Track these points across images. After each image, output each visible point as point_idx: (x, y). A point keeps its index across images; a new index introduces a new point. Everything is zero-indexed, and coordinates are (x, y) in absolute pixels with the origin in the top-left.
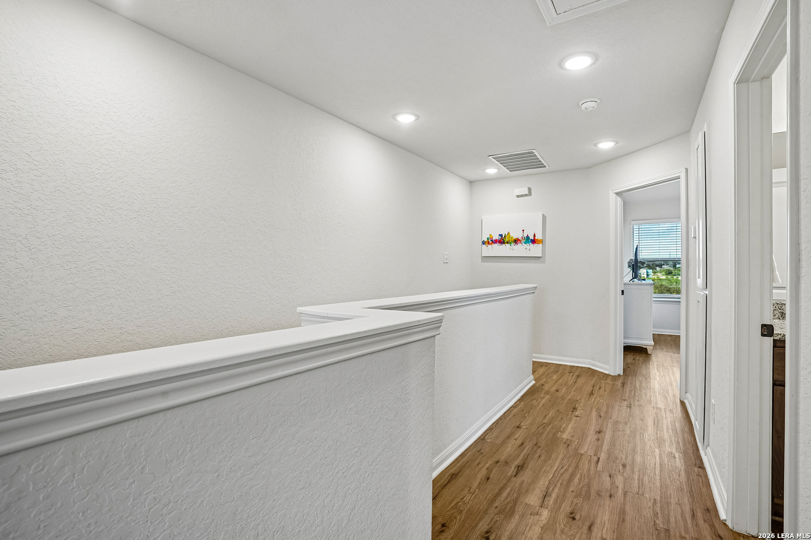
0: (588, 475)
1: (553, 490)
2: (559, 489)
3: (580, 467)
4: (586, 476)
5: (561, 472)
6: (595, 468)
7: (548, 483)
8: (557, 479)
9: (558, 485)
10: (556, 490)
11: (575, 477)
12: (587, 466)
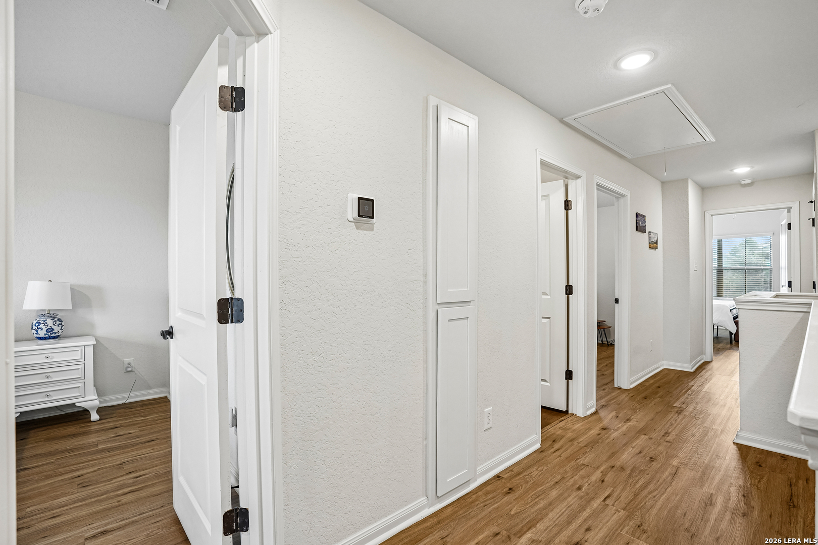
0: (626, 485)
1: (667, 478)
2: (660, 477)
3: (633, 494)
4: (629, 485)
5: (657, 492)
6: (615, 490)
7: (673, 484)
8: (662, 486)
9: (661, 481)
10: (664, 477)
11: (642, 486)
12: (624, 494)
